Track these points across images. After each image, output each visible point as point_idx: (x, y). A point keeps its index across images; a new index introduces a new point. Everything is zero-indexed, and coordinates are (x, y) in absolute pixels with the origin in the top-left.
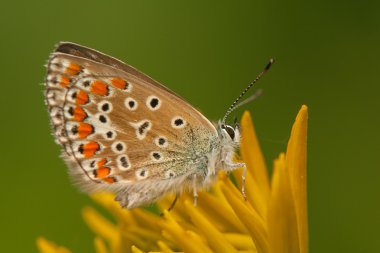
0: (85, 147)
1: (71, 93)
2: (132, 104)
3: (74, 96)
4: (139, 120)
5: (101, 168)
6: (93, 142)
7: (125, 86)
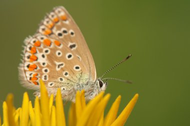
7: (60, 45)
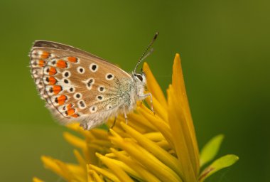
0: (58, 99)
1: (46, 69)
2: (81, 70)
3: (48, 71)
4: (87, 79)
5: (69, 110)
6: (62, 96)
